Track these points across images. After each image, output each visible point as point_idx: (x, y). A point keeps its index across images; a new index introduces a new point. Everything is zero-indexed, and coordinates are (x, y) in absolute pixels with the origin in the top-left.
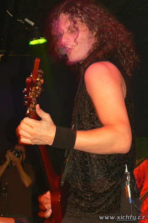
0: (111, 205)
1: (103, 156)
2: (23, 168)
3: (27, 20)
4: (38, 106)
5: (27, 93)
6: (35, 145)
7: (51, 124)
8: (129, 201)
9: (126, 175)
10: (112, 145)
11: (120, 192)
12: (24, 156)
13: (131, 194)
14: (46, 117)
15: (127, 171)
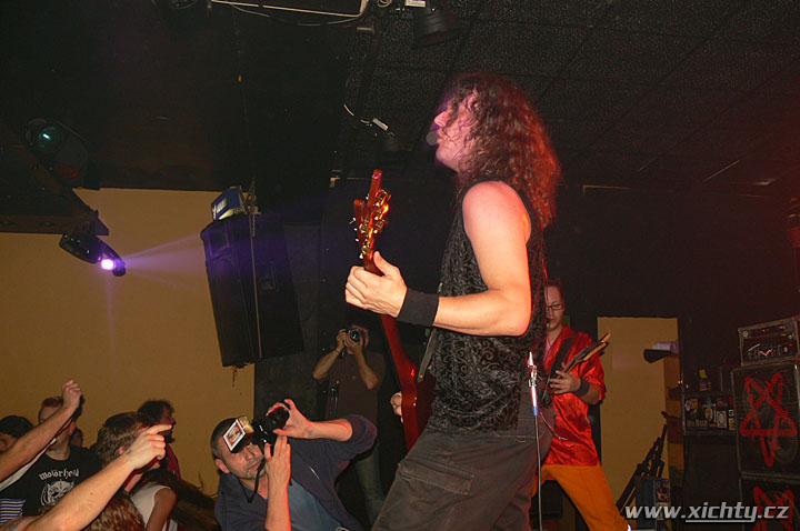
0: (501, 416)
1: (482, 338)
2: (365, 357)
3: (376, 121)
4: (377, 254)
5: (356, 225)
6: (369, 311)
7: (398, 285)
8: (533, 412)
9: (530, 369)
10: (495, 322)
11: (519, 396)
12: (367, 340)
13: (538, 401)
14: (392, 272)
15: (531, 362)
